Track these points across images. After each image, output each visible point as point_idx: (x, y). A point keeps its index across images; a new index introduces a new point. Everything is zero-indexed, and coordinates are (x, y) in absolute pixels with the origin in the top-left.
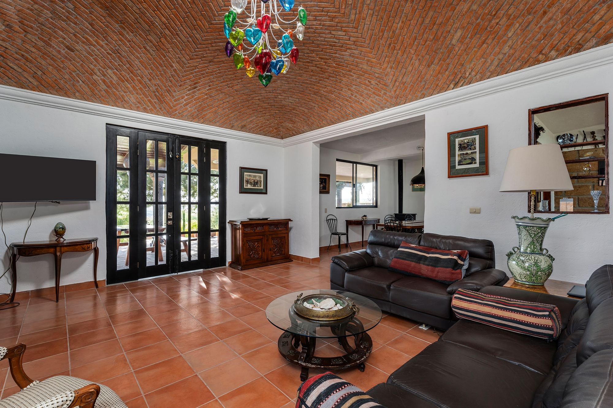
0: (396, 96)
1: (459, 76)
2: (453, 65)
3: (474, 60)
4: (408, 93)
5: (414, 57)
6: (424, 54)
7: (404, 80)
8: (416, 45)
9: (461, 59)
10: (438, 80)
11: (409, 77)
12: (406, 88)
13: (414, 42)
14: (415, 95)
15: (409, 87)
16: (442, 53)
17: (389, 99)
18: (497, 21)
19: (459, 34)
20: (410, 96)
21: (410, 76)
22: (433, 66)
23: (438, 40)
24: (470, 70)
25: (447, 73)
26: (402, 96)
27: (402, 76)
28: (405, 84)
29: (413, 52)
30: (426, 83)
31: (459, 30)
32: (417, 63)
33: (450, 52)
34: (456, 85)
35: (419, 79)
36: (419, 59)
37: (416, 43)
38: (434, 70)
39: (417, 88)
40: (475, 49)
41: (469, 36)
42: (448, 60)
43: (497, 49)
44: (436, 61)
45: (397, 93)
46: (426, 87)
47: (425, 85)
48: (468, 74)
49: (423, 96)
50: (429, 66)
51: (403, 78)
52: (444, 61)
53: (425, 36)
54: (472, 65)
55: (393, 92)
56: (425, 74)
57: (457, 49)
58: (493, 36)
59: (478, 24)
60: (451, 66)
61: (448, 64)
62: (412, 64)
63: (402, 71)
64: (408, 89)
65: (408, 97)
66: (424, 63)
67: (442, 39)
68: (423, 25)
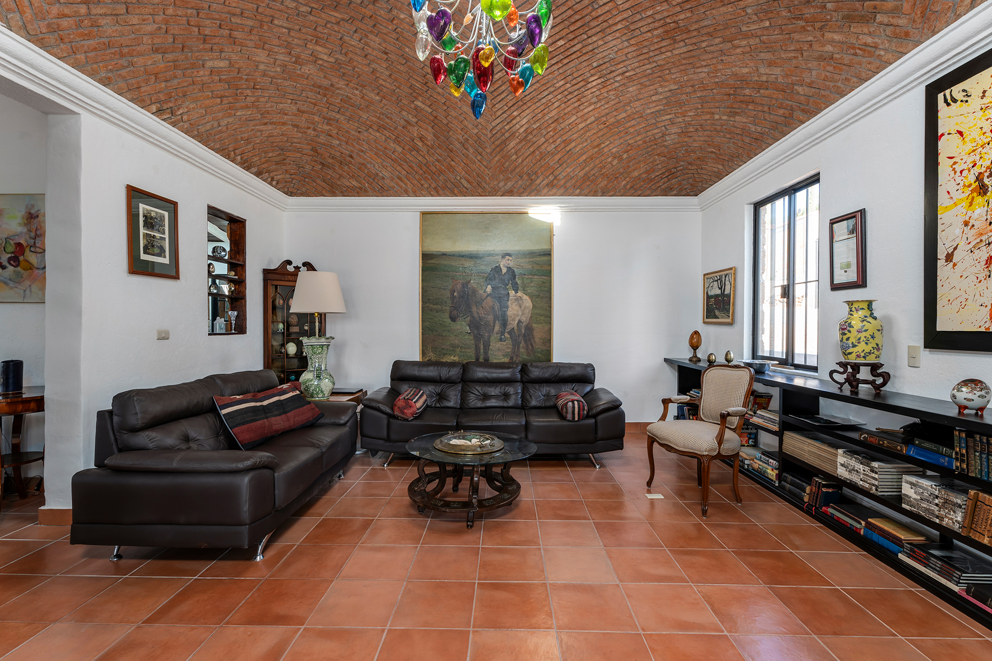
0: (55, 26)
1: (171, 105)
2: (179, 84)
3: (199, 104)
4: (86, 48)
5: (159, 18)
6: (172, 32)
7: (103, 21)
8: (187, 13)
9: (191, 88)
10: (147, 81)
11: (114, 28)
12: (88, 36)
13: (192, 8)
14: (95, 66)
15: (97, 41)
16: (186, 58)
17: (29, 14)
18: (250, 94)
19: (223, 64)
20: (81, 57)
21: (119, 28)
22: (160, 56)
23: (205, 41)
24: (186, 110)
25: (163, 85)
26: (67, 40)
27: (109, 12)
28: (95, 29)
29: (170, 11)
30: (127, 67)
31: (227, 62)
32: (150, 28)
33: (193, 66)
34: (159, 113)
35: (125, 50)
36: (160, 28)
37: (189, 11)
38: (154, 63)
39: (108, 58)
40: (210, 94)
41: (222, 77)
42: (179, 71)
43: (220, 115)
44: (170, 56)
45: (65, 23)
46: (123, 72)
47: (124, 67)
48: (181, 111)
49: (106, 82)
50: (156, 51)
51: (105, 15)
52: (176, 67)
53: (208, 22)
54: (191, 106)
55: (55, 10)
56: (140, 54)
57: (201, 73)
58: (232, 101)
59: (241, 78)
60: (175, 82)
61: (176, 77)
62: (144, 20)
63: (119, 6)
64: (91, 42)
65: (78, 56)
66: (156, 41)
67: (208, 46)
68: (228, 16)
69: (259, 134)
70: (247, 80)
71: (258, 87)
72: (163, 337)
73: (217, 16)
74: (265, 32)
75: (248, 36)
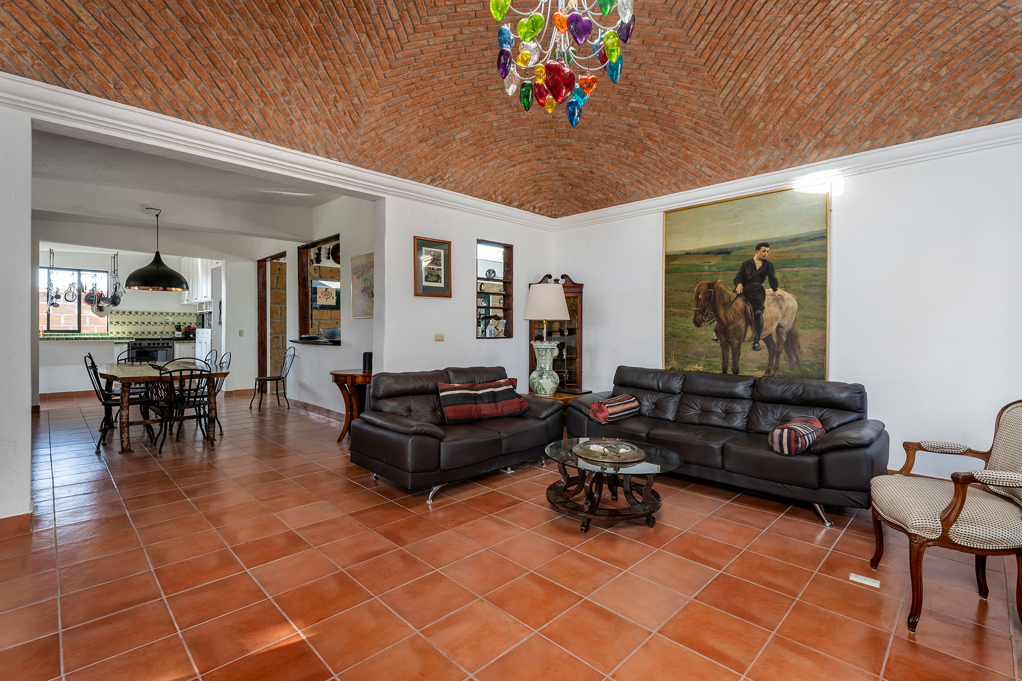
0: (361, 150)
1: (439, 174)
2: (441, 158)
3: (459, 167)
4: (380, 156)
5: (416, 120)
6: (427, 125)
7: (385, 137)
8: (431, 110)
9: (450, 157)
10: (420, 163)
11: (392, 138)
12: (380, 148)
13: (433, 105)
14: (387, 165)
15: (385, 149)
16: (442, 139)
17: (347, 148)
18: (494, 147)
19: (467, 133)
20: (378, 162)
21: (394, 136)
22: (424, 144)
23: (449, 123)
24: (451, 174)
25: (431, 162)
26: (369, 156)
27: (387, 130)
28: (382, 143)
29: (421, 113)
30: (406, 159)
31: (469, 130)
32: (413, 128)
33: (448, 142)
34: (432, 182)
35: (402, 149)
36: (419, 126)
37: (432, 107)
38: (422, 150)
39: (393, 157)
40: (465, 157)
41: (470, 142)
42: (440, 150)
43: (476, 169)
44: (430, 142)
45: (365, 146)
46: (404, 163)
47: (404, 160)
48: (447, 176)
49: (395, 173)
50: (421, 141)
51: (385, 132)
52: (437, 147)
53: (446, 109)
54: (454, 170)
55: (359, 141)
56: (412, 148)
57: (455, 145)
58: (482, 157)
59: (484, 138)
60: (439, 157)
61: (438, 154)
62: (408, 126)
63: (390, 124)
64: (382, 151)
65: (377, 163)
66: (419, 135)
67: (452, 125)
68: (457, 99)
69: (512, 174)
70: (488, 138)
71: (498, 140)
72: (439, 339)
73: (450, 103)
74: (486, 99)
75: (476, 106)
